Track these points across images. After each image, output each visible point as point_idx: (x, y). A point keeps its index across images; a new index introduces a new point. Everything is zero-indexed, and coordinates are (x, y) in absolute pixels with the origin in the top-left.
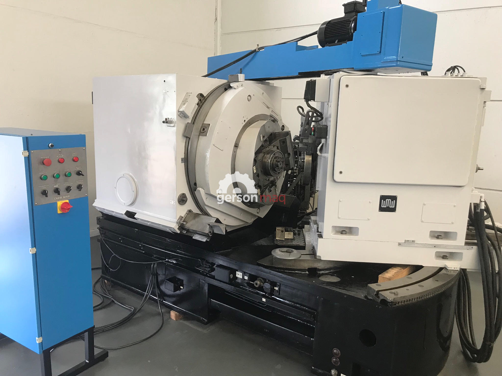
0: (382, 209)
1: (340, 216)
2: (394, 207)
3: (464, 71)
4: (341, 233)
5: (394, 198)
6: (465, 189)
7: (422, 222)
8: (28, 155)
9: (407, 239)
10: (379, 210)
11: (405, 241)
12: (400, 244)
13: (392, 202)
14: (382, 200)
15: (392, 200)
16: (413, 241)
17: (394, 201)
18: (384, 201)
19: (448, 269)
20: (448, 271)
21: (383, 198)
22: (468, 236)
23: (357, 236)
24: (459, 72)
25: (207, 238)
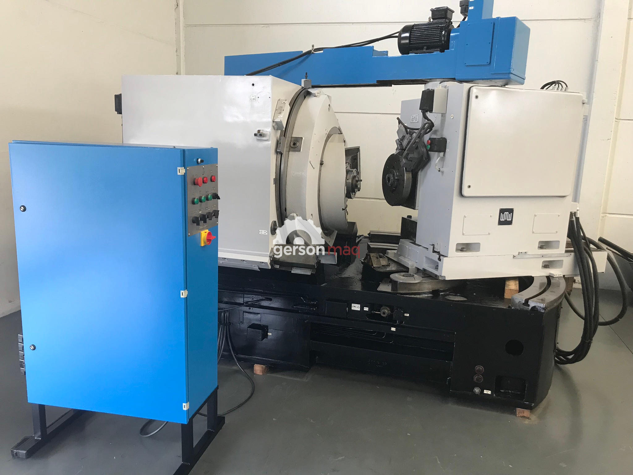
0: (501, 223)
1: (464, 233)
2: (510, 220)
3: (567, 86)
4: (461, 251)
5: (511, 211)
6: (567, 198)
7: (533, 233)
8: (185, 172)
9: (520, 251)
10: (498, 223)
11: (519, 253)
12: (514, 257)
13: (510, 214)
14: (501, 214)
15: (510, 213)
16: (525, 252)
17: (511, 214)
18: (503, 215)
19: (555, 276)
20: (554, 278)
21: (502, 211)
22: (568, 245)
23: (479, 252)
24: (562, 87)
25: (311, 270)
